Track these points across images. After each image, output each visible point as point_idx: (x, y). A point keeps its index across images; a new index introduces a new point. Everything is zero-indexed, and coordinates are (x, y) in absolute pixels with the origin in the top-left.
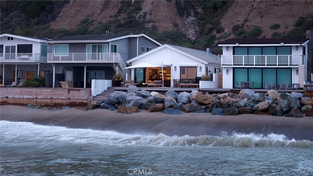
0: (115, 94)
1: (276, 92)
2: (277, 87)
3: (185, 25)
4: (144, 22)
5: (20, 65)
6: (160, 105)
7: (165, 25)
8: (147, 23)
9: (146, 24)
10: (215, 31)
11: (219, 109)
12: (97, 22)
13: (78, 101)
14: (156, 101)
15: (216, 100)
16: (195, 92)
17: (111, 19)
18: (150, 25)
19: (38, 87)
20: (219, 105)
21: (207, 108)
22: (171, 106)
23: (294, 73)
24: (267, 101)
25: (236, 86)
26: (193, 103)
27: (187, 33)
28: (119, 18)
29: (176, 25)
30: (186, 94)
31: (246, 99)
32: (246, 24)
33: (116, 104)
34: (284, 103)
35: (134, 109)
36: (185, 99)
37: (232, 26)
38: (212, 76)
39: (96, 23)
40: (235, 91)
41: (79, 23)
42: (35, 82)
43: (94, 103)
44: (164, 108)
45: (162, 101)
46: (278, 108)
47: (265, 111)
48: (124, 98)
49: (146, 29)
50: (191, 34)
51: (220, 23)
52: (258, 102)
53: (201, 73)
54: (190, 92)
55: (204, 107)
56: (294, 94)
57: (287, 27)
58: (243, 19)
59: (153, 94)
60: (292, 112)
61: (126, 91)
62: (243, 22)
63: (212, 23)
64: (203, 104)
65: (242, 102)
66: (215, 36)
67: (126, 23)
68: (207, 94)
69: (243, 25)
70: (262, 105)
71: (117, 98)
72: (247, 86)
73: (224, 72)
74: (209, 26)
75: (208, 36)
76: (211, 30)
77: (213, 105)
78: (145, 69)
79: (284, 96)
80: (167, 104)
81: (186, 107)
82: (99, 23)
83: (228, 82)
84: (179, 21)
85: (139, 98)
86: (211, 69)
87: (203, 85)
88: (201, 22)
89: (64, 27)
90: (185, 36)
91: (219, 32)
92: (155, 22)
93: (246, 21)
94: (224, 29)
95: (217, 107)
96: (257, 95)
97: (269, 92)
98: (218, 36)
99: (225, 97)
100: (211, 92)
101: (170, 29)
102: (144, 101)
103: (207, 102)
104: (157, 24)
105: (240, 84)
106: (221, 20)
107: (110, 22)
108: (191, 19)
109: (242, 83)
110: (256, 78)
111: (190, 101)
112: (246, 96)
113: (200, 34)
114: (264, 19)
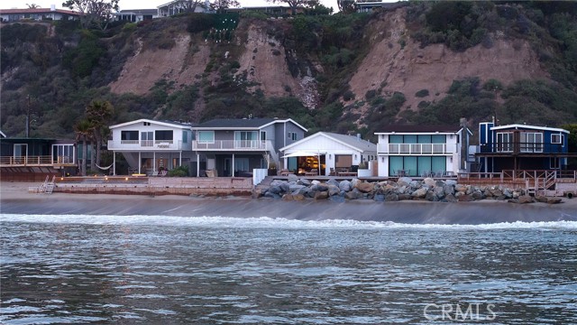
0: (276, 184)
1: (432, 179)
2: (432, 174)
3: (301, 88)
4: (245, 85)
5: (158, 153)
6: (324, 193)
7: (273, 89)
8: (249, 86)
9: (248, 88)
10: (341, 98)
11: (381, 196)
12: (179, 84)
13: (242, 190)
14: (320, 189)
15: (376, 188)
16: (355, 180)
17: (198, 80)
18: (253, 89)
19: (184, 176)
20: (380, 192)
21: (370, 195)
22: (336, 194)
23: (448, 160)
24: (424, 188)
25: (392, 174)
26: (354, 190)
27: (304, 100)
28: (209, 79)
29: (288, 89)
30: (347, 182)
31: (404, 187)
32: (383, 89)
33: (281, 192)
34: (439, 190)
35: (301, 197)
36: (347, 188)
37: (365, 92)
38: (367, 164)
39: (177, 86)
40: (392, 179)
41: (153, 85)
42: (181, 171)
43: (259, 191)
44: (328, 196)
45: (326, 189)
46: (434, 195)
47: (423, 197)
48: (287, 188)
49: (249, 94)
50: (309, 101)
51: (349, 87)
52: (416, 189)
53: (356, 162)
54: (350, 180)
55: (366, 194)
56: (449, 182)
57: (438, 94)
58: (380, 82)
59: (315, 182)
60: (447, 198)
61: (287, 180)
62: (379, 87)
63: (337, 86)
64: (365, 192)
65: (401, 190)
66: (342, 105)
67: (220, 86)
68: (366, 182)
69: (380, 90)
70: (420, 192)
71: (280, 187)
72: (403, 174)
73: (380, 160)
74: (333, 90)
75: (333, 105)
76: (336, 96)
77: (375, 192)
78: (298, 157)
79: (439, 183)
80: (332, 192)
81: (350, 194)
82: (182, 85)
83: (383, 171)
84: (292, 83)
85: (302, 186)
86: (365, 157)
87: (361, 173)
88: (323, 84)
89: (132, 91)
90: (301, 104)
91: (347, 99)
92: (260, 84)
93: (384, 84)
94: (355, 95)
95: (378, 194)
96: (415, 182)
97: (426, 179)
98: (347, 104)
99: (385, 185)
100: (370, 181)
101: (281, 95)
102: (307, 189)
103: (368, 190)
104: (262, 88)
105: (396, 173)
106: (350, 83)
107: (197, 85)
108: (308, 79)
109: (399, 171)
110: (411, 166)
111: (351, 189)
112: (404, 183)
113: (321, 100)
114: (408, 82)
